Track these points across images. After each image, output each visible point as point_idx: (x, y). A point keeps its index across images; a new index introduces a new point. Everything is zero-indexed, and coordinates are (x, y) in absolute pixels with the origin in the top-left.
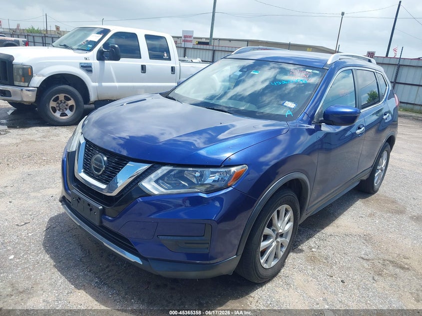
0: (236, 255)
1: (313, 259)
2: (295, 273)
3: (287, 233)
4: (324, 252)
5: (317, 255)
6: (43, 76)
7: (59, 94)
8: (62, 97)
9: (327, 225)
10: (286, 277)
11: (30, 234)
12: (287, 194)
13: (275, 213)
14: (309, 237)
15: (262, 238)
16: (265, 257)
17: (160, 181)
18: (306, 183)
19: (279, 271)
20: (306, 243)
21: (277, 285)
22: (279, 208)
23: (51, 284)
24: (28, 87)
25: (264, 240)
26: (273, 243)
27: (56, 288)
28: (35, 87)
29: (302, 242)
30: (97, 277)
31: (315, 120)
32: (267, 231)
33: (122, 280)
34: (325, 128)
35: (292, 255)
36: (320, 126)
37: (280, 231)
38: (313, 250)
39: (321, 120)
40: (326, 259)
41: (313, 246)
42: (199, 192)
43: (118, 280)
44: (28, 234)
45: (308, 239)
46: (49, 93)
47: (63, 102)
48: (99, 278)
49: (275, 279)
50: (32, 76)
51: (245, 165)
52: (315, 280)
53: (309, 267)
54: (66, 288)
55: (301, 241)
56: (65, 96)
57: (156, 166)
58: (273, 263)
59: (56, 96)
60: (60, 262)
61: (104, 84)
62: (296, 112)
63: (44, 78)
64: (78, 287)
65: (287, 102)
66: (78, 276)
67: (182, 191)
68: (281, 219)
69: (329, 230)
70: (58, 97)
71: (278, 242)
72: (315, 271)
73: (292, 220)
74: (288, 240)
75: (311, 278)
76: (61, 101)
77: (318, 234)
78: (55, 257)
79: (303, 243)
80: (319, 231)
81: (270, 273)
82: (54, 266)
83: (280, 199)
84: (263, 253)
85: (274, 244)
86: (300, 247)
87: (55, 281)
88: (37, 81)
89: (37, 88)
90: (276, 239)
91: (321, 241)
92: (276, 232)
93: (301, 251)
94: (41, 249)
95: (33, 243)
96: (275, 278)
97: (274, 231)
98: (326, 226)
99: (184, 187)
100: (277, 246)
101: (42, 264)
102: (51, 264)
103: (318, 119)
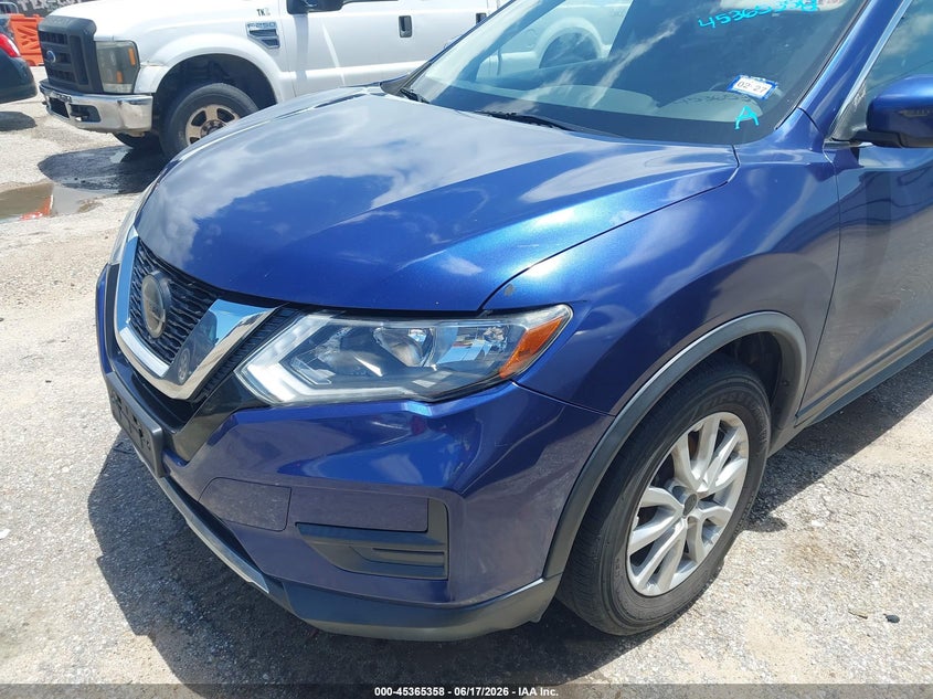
0: (543, 576)
1: (809, 556)
2: (747, 602)
3: (727, 490)
4: (847, 532)
5: (823, 540)
6: (163, 64)
7: (205, 105)
8: (212, 112)
9: (868, 440)
10: (719, 613)
11: (66, 470)
12: (725, 382)
13: (683, 441)
14: (807, 478)
15: (637, 519)
16: (650, 566)
17: (298, 361)
18: (795, 341)
19: (698, 594)
20: (794, 501)
21: (687, 640)
22: (696, 427)
23: (72, 616)
24: (132, 93)
25: (641, 524)
26: (677, 526)
27: (82, 629)
28: (147, 94)
29: (782, 497)
30: (191, 597)
31: (837, 134)
32: (654, 495)
33: (252, 609)
34: (873, 159)
35: (746, 538)
36: (856, 152)
37: (702, 489)
38: (814, 523)
39: (859, 132)
40: (852, 555)
41: (813, 510)
42: (408, 399)
43: (242, 609)
44: (61, 468)
45: (801, 487)
46: (181, 105)
47: (216, 124)
48: (195, 599)
49: (684, 619)
50: (136, 68)
51: (561, 307)
52: (810, 628)
53: (795, 583)
54: (105, 630)
55: (779, 492)
56: (219, 111)
57: (287, 312)
58: (678, 577)
59: (199, 111)
60: (113, 550)
61: (311, 74)
62: (772, 110)
63: (166, 70)
64: (138, 626)
65: (744, 79)
66: (145, 593)
67: (364, 392)
68: (704, 457)
69: (871, 457)
70: (203, 113)
71: (695, 520)
72: (813, 597)
73: (744, 450)
74: (729, 508)
75: (798, 621)
76: (212, 123)
77: (834, 472)
78: (106, 536)
79: (783, 500)
80: (838, 463)
81: (663, 608)
82: (98, 560)
83: (700, 400)
84: (641, 557)
85: (681, 528)
86: (774, 514)
87: (87, 605)
88: (151, 77)
89: (153, 94)
90: (686, 511)
91: (843, 496)
92: (687, 495)
93: (779, 525)
94: (78, 510)
95: (67, 495)
96: (685, 615)
97: (677, 492)
98: (863, 446)
99: (370, 380)
100: (690, 532)
101: (68, 556)
102: (89, 557)
103: (847, 130)
